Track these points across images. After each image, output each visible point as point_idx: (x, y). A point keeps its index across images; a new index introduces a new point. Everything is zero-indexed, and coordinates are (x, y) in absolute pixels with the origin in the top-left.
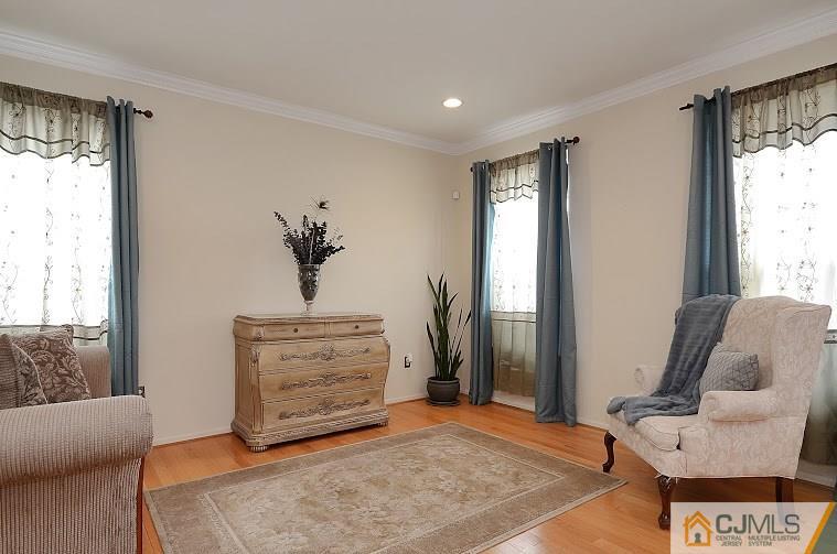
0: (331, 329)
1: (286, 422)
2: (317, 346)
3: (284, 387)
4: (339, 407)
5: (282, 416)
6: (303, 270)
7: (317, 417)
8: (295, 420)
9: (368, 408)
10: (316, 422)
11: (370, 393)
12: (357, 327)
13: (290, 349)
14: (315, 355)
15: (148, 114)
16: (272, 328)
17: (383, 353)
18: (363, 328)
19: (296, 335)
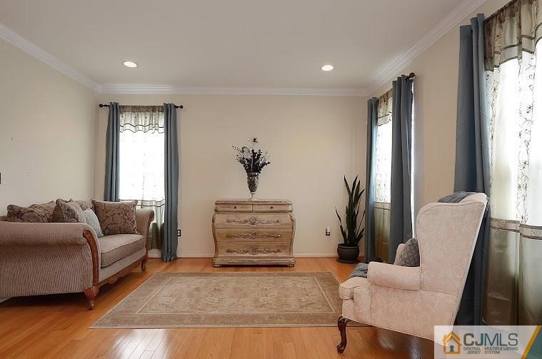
0: (256, 208)
1: (230, 255)
2: (247, 217)
3: (228, 236)
4: (260, 252)
5: (228, 251)
6: (250, 176)
7: (247, 255)
8: (235, 254)
9: (279, 255)
10: (248, 257)
11: (282, 246)
12: (272, 208)
13: (232, 217)
14: (246, 222)
15: (182, 107)
16: (223, 206)
17: (288, 224)
18: (276, 208)
19: (235, 210)
